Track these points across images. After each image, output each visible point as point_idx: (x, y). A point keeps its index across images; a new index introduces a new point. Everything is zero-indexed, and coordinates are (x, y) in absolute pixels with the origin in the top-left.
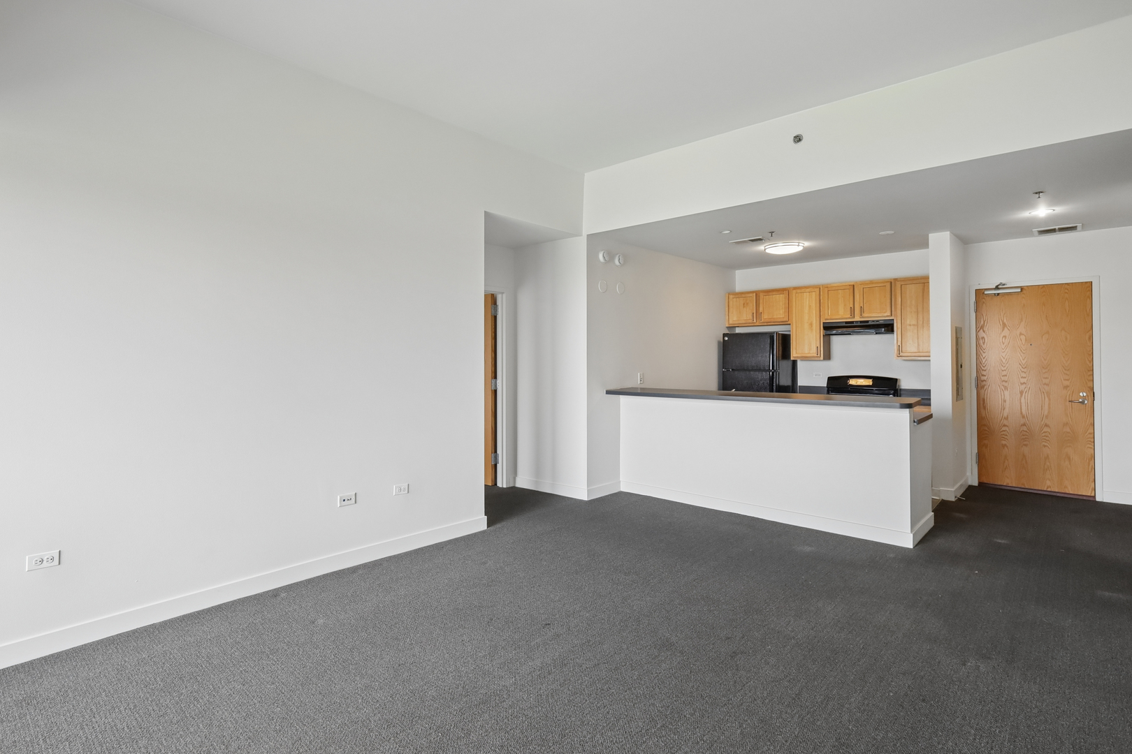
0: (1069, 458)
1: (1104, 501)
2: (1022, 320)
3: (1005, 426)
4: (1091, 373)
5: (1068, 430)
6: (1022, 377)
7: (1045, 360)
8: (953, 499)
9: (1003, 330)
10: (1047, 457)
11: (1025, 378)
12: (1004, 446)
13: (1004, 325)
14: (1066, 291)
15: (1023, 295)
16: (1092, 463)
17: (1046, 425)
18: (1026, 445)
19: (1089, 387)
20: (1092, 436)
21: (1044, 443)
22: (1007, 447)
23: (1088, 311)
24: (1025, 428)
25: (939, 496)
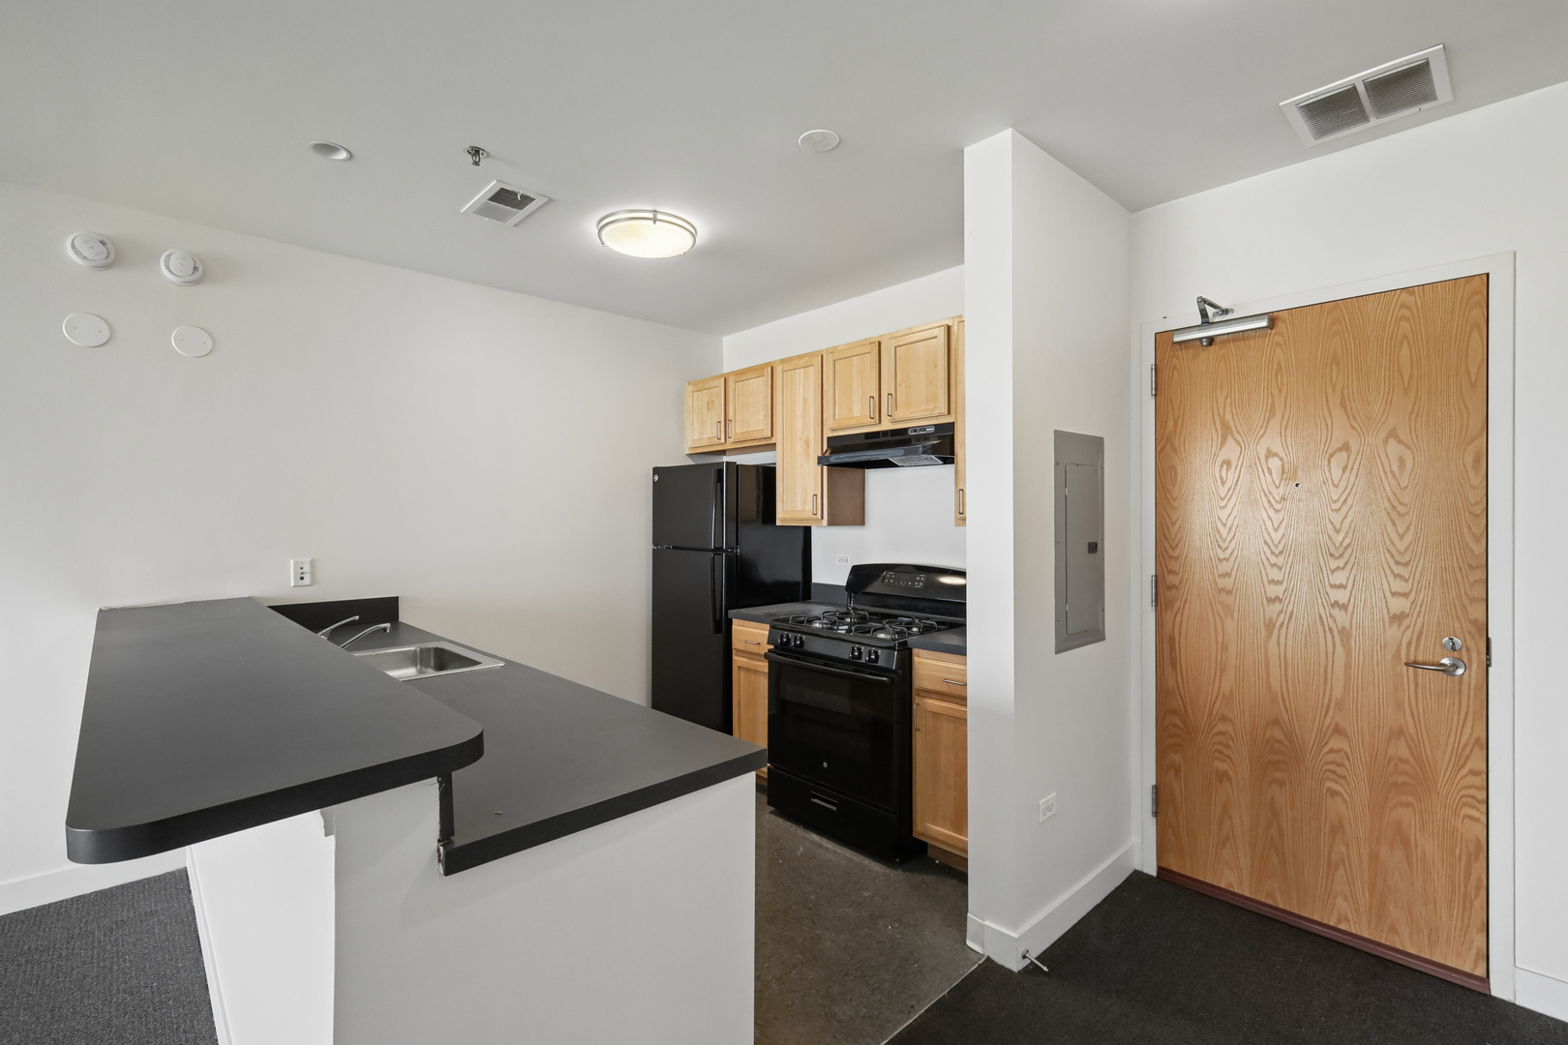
0: (1406, 843)
1: (1520, 1002)
2: (1272, 410)
3: (1224, 719)
4: (1480, 575)
5: (1405, 753)
6: (1271, 582)
7: (1338, 531)
8: (1015, 965)
9: (1223, 443)
10: (1338, 828)
11: (1279, 583)
12: (1222, 776)
13: (1226, 429)
14: (1405, 312)
15: (1278, 338)
16: (1478, 868)
17: (1338, 731)
18: (1281, 783)
19: (1474, 622)
20: (1479, 781)
21: (1329, 784)
22: (1230, 780)
23: (1473, 370)
24: (1278, 734)
25: (983, 946)
